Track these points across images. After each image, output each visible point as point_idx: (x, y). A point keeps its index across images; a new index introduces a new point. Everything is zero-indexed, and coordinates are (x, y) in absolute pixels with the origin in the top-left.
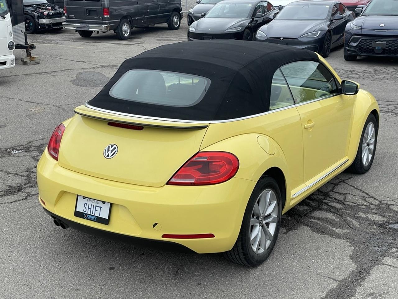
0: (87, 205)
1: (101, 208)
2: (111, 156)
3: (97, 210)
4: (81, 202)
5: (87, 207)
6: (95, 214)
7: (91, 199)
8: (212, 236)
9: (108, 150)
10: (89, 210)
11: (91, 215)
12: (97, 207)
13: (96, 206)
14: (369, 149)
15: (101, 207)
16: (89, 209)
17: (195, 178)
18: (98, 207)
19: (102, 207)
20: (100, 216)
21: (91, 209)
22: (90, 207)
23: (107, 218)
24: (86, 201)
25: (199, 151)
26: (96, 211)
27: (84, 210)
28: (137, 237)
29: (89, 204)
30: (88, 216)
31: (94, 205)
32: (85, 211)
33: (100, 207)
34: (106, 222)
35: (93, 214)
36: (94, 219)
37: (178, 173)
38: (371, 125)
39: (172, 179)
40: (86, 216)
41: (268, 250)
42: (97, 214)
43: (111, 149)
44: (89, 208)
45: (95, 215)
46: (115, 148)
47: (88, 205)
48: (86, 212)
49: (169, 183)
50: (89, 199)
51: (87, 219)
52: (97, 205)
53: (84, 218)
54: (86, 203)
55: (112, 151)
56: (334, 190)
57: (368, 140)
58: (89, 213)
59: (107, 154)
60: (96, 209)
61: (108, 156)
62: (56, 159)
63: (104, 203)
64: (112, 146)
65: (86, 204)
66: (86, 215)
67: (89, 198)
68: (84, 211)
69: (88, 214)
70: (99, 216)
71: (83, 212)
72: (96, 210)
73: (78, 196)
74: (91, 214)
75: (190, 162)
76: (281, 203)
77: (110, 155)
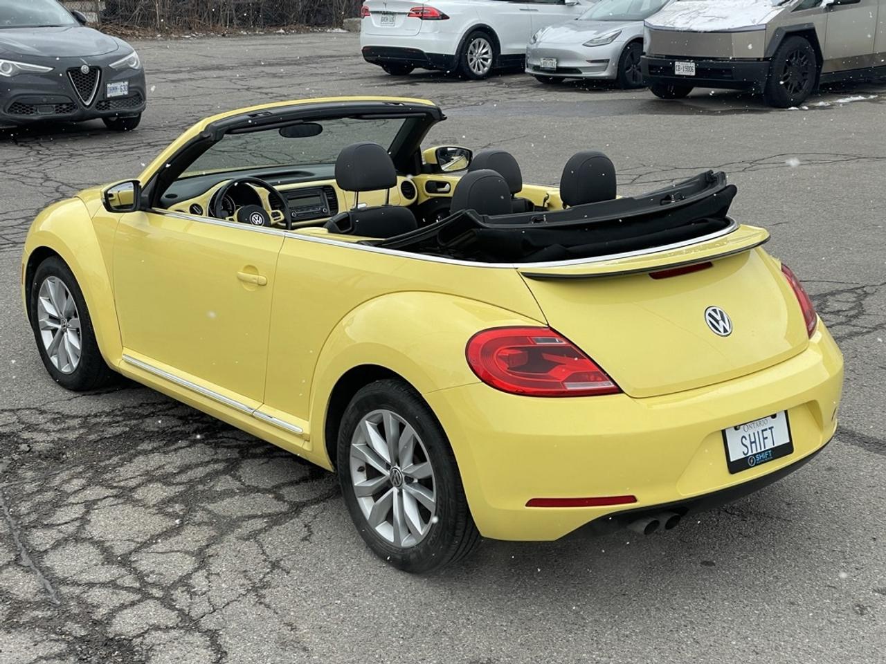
0: (746, 439)
1: (773, 429)
3: (766, 438)
4: (733, 439)
5: (747, 442)
6: (765, 448)
10: (754, 445)
11: (760, 453)
12: (764, 432)
13: (763, 431)
15: (771, 428)
16: (752, 445)
18: (766, 430)
19: (772, 427)
20: (774, 444)
21: (755, 442)
22: (753, 440)
23: (788, 441)
24: (741, 432)
26: (766, 441)
30: (756, 459)
32: (746, 452)
33: (769, 428)
34: (787, 449)
35: (763, 449)
36: (768, 456)
40: (752, 461)
42: (769, 445)
44: (751, 443)
45: (767, 448)
47: (748, 438)
48: (750, 454)
50: (745, 426)
51: (756, 465)
52: (764, 428)
53: (751, 467)
54: (744, 437)
58: (755, 452)
60: (765, 436)
61: (725, 331)
62: (617, 390)
63: (774, 416)
65: (744, 439)
66: (751, 458)
67: (745, 424)
68: (745, 454)
69: (754, 455)
70: (773, 446)
71: (744, 456)
72: (764, 439)
73: (724, 432)
74: (759, 451)
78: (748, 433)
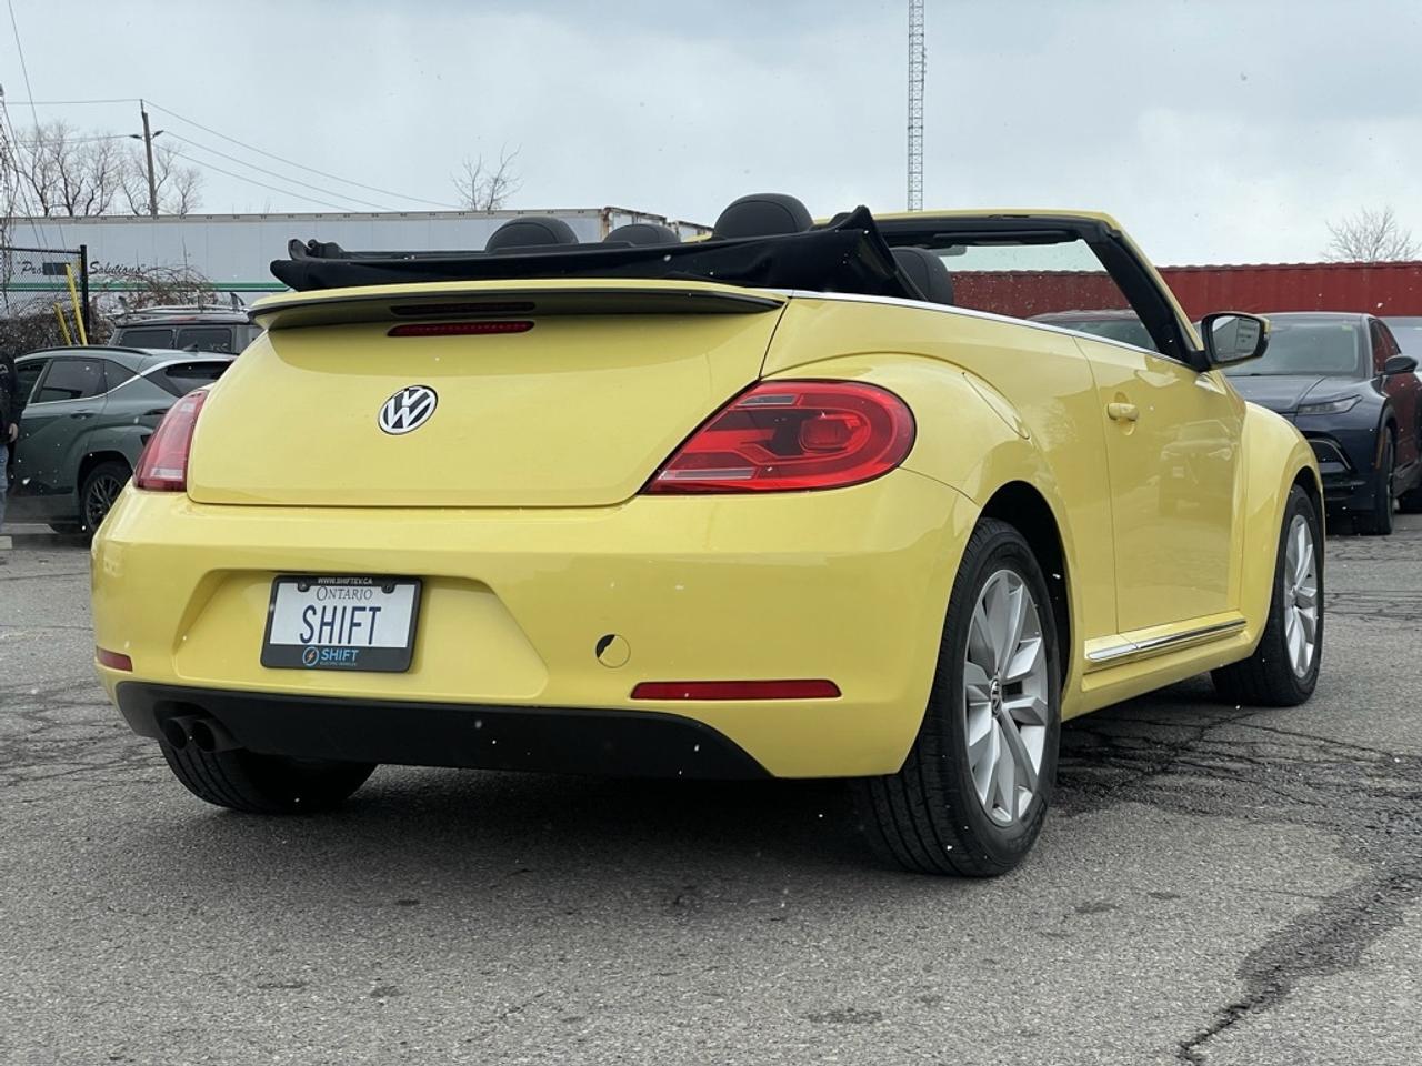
0: (315, 613)
1: (377, 613)
2: (410, 424)
3: (359, 625)
4: (290, 605)
5: (315, 621)
6: (349, 642)
7: (332, 588)
8: (827, 689)
9: (398, 407)
10: (327, 629)
11: (335, 648)
12: (357, 613)
13: (355, 609)
14: (1304, 619)
15: (375, 610)
16: (325, 628)
17: (755, 465)
18: (364, 609)
19: (379, 609)
20: (370, 643)
21: (331, 624)
22: (328, 619)
23: (405, 646)
24: (311, 594)
25: (760, 377)
26: (354, 629)
27: (302, 635)
28: (531, 707)
29: (324, 608)
30: (321, 655)
31: (344, 609)
32: (306, 637)
33: (371, 609)
34: (400, 661)
35: (344, 643)
36: (348, 660)
37: (684, 451)
38: (1303, 527)
39: (665, 472)
40: (311, 656)
41: (1027, 823)
42: (360, 639)
43: (407, 401)
44: (323, 624)
45: (352, 645)
46: (425, 396)
47: (319, 612)
48: (314, 642)
49: (651, 488)
50: (323, 589)
51: (316, 667)
52: (362, 605)
53: (303, 667)
54: (311, 608)
55: (412, 409)
56: (1205, 738)
57: (1299, 583)
58: (325, 642)
59: (393, 419)
60: (355, 621)
61: (399, 424)
63: (388, 588)
64: (412, 393)
65: (310, 612)
66: (311, 651)
67: (324, 585)
68: (304, 640)
69: (321, 648)
70: (367, 645)
71: (301, 643)
72: (353, 624)
73: (277, 583)
74: (335, 643)
75: (729, 412)
76: (1055, 649)
77: (406, 422)
78: (322, 604)
